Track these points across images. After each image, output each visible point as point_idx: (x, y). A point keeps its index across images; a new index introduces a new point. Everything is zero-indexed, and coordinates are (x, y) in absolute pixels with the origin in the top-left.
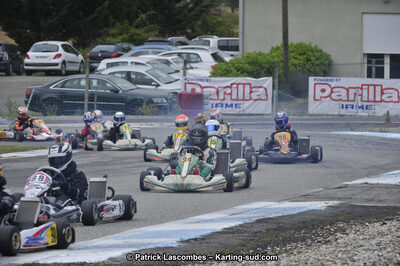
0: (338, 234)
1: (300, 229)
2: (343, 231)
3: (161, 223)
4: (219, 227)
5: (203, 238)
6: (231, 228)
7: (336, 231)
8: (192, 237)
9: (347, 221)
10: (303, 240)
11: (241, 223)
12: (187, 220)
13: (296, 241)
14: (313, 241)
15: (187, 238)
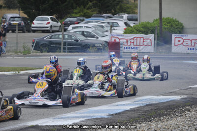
0: (186, 112)
1: (168, 109)
2: (189, 111)
3: (99, 106)
4: (128, 108)
5: (120, 114)
6: (134, 109)
7: (185, 110)
8: (114, 113)
9: (191, 106)
10: (169, 115)
11: (138, 106)
12: (112, 105)
13: (166, 115)
14: (174, 115)
15: (112, 114)
